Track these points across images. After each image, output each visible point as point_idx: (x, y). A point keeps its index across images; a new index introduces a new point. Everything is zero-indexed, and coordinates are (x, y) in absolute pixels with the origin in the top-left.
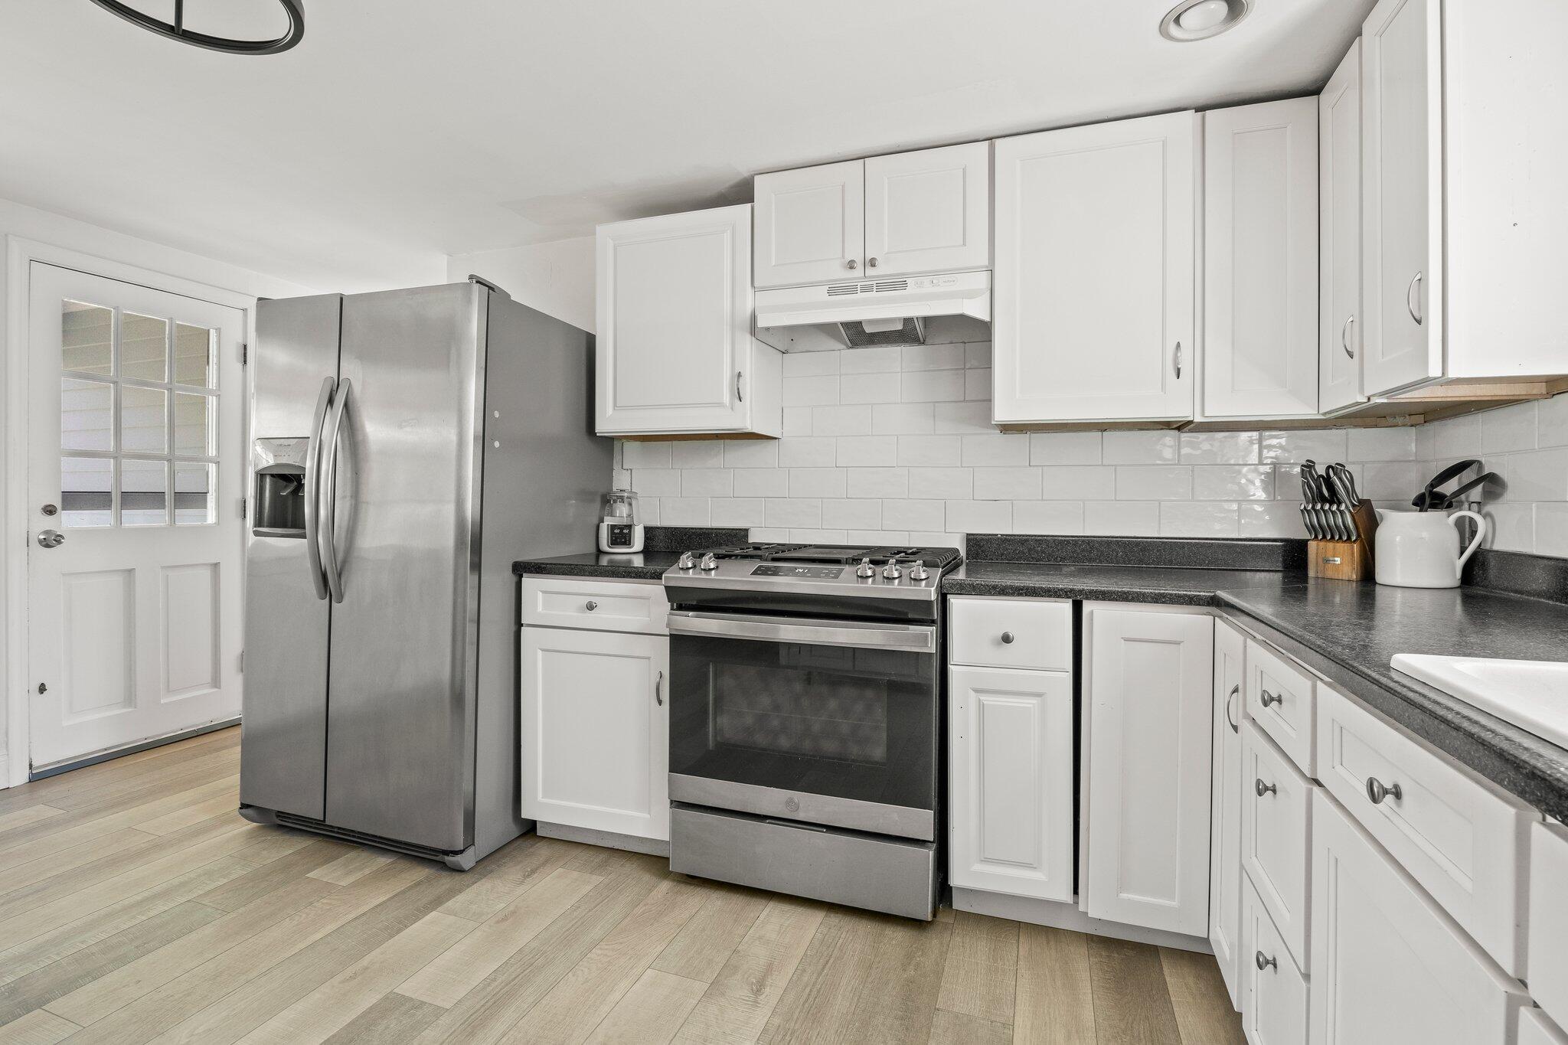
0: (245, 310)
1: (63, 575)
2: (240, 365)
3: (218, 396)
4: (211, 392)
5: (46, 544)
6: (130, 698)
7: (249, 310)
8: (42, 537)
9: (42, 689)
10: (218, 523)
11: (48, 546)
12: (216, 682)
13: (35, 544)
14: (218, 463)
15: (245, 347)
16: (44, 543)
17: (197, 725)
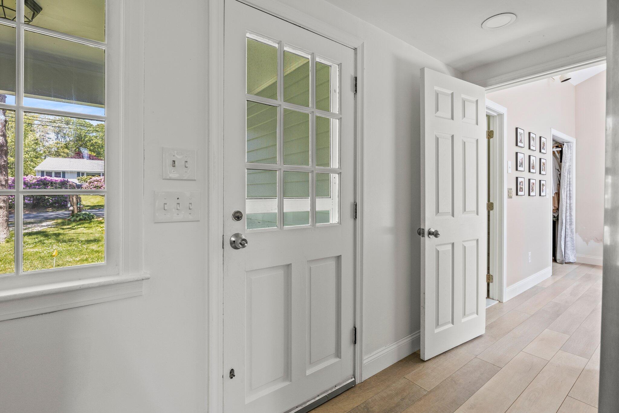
0: (355, 49)
1: (247, 272)
2: (352, 94)
3: (340, 119)
4: (334, 116)
5: (234, 245)
6: (287, 374)
7: (358, 49)
8: (233, 239)
9: (232, 374)
10: (340, 223)
11: (236, 248)
12: (338, 354)
13: (228, 246)
14: (340, 174)
15: (356, 78)
16: (233, 245)
17: (327, 391)
